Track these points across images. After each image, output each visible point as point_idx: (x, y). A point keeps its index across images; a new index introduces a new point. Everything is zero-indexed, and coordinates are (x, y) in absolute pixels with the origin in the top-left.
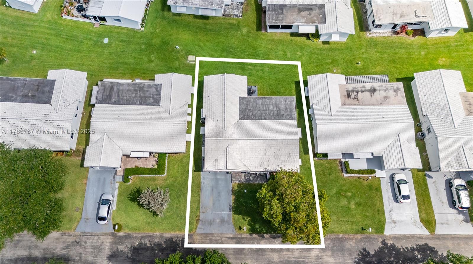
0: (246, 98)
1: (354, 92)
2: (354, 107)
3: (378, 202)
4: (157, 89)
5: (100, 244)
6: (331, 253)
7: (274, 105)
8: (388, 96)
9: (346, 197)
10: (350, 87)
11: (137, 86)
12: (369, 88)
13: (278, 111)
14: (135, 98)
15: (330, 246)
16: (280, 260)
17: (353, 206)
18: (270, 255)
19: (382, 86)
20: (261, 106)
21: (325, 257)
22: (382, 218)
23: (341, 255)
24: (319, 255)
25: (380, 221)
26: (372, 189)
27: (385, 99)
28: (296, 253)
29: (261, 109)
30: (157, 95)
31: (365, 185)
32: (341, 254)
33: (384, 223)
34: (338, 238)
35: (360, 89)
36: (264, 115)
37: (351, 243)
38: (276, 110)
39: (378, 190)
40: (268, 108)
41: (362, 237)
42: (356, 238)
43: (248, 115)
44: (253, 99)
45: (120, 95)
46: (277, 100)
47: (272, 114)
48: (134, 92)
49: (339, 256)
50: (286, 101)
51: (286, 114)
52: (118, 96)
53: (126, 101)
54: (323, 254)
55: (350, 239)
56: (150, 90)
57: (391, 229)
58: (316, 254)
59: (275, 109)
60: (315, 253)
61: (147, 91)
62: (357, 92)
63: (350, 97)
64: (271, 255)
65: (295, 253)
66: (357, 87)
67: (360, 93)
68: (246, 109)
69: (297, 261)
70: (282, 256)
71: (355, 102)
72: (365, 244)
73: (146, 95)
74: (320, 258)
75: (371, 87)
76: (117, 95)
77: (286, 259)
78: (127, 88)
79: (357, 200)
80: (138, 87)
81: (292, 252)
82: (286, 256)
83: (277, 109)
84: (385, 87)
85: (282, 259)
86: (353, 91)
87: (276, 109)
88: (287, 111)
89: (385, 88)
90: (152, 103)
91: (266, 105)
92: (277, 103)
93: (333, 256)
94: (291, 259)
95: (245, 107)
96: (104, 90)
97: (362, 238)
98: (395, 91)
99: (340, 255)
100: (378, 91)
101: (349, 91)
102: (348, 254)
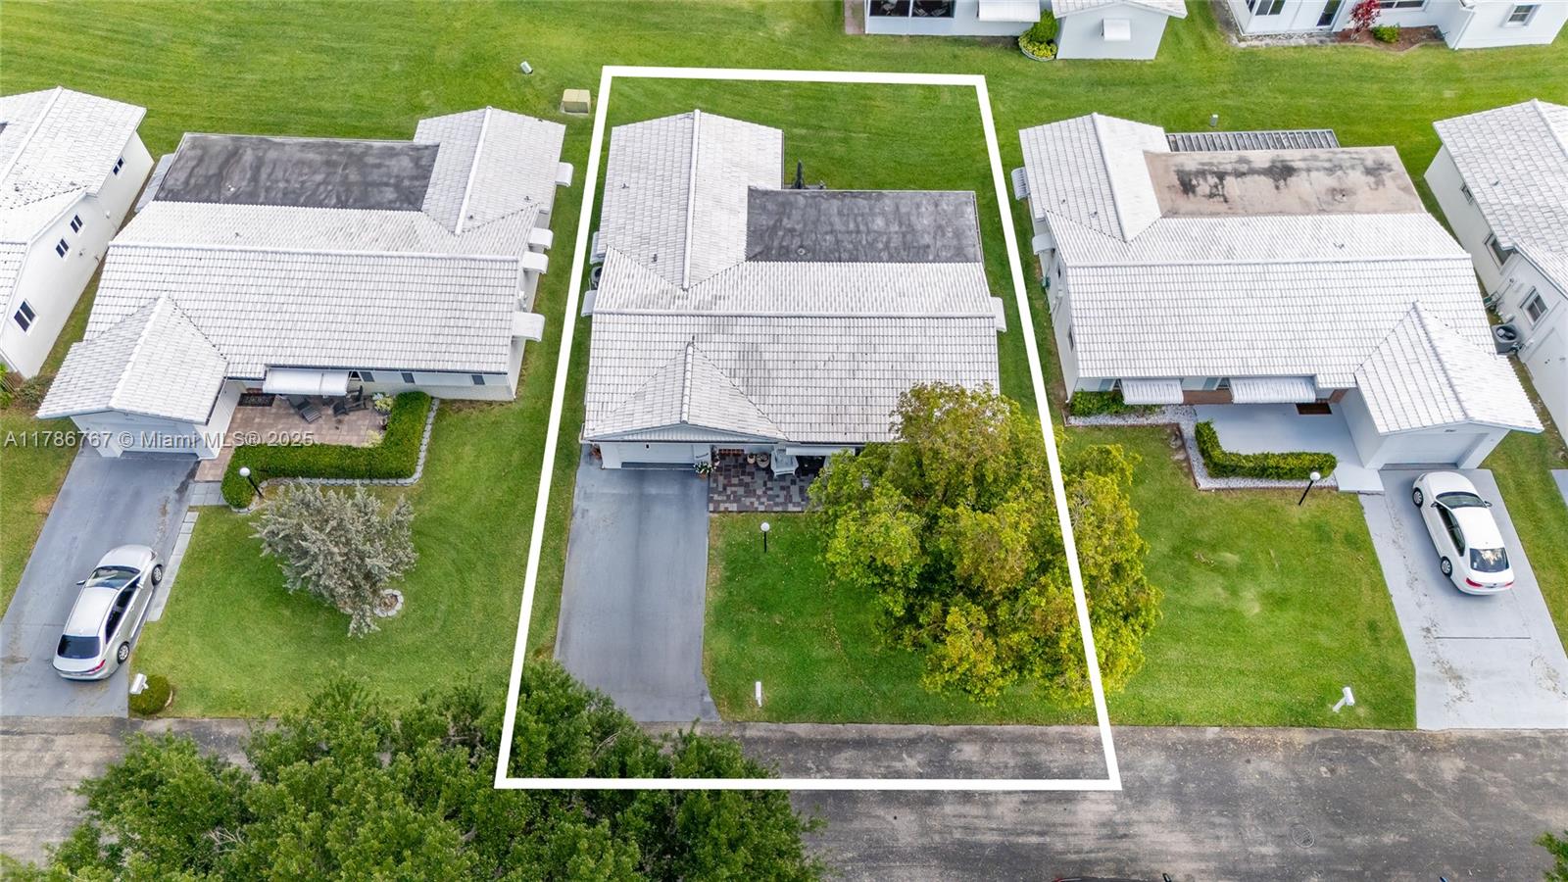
0: (777, 193)
1: (1209, 177)
2: (1214, 220)
3: (1366, 590)
4: (416, 161)
5: (42, 771)
6: (1171, 808)
7: (891, 217)
8: (1344, 186)
9: (1219, 569)
10: (1191, 160)
11: (341, 150)
12: (1267, 165)
13: (904, 236)
14: (322, 188)
15: (1167, 779)
16: (925, 841)
17: (1251, 606)
18: (878, 817)
19: (1315, 158)
20: (836, 220)
21: (1146, 828)
22: (1394, 658)
23: (1224, 820)
24: (1118, 818)
25: (1386, 670)
26: (1329, 537)
27: (1333, 196)
28: (1006, 813)
29: (839, 226)
30: (413, 178)
31: (1296, 521)
32: (1220, 814)
33: (1408, 677)
34: (1199, 744)
35: (1229, 168)
36: (850, 246)
37: (1266, 765)
38: (896, 233)
39: (1359, 542)
40: (867, 224)
41: (1317, 738)
42: (1288, 745)
43: (781, 247)
44: (805, 197)
45: (264, 176)
46: (903, 201)
47: (880, 246)
48: (323, 169)
49: (1213, 825)
50: (936, 206)
51: (939, 244)
52: (255, 179)
53: (285, 194)
54: (1134, 816)
55: (1256, 747)
56: (387, 163)
57: (1447, 705)
58: (1104, 814)
59: (895, 228)
60: (1093, 807)
61: (379, 166)
62: (1221, 176)
63: (1194, 192)
64: (884, 819)
65: (998, 810)
66: (1215, 161)
67: (1229, 181)
68: (775, 226)
69: (1011, 845)
70: (936, 824)
71: (1216, 205)
72: (1332, 771)
73: (369, 179)
74: (1121, 831)
75: (1273, 162)
76: (248, 176)
77: (957, 835)
78: (298, 155)
79: (1270, 582)
80: (341, 154)
81: (986, 805)
82: (957, 822)
83: (904, 229)
84: (1330, 160)
85: (937, 838)
86: (1202, 174)
87: (897, 228)
88: (944, 235)
89: (1327, 165)
90: (390, 202)
91: (856, 216)
92: (903, 210)
93: (1183, 822)
94: (979, 837)
95: (771, 223)
96: (201, 160)
97: (1314, 744)
98: (1369, 172)
99: (1217, 820)
100: (1304, 174)
101: (1189, 173)
102: (1259, 817)
